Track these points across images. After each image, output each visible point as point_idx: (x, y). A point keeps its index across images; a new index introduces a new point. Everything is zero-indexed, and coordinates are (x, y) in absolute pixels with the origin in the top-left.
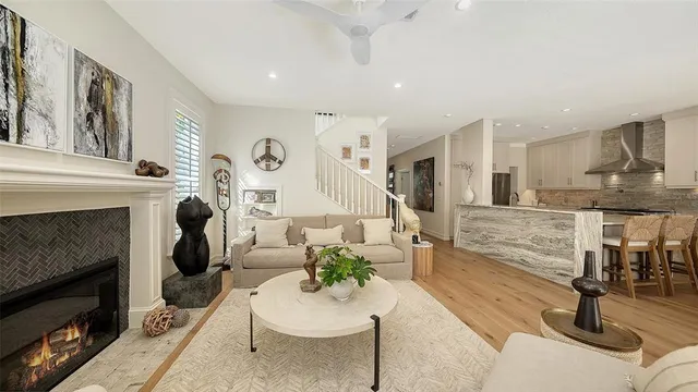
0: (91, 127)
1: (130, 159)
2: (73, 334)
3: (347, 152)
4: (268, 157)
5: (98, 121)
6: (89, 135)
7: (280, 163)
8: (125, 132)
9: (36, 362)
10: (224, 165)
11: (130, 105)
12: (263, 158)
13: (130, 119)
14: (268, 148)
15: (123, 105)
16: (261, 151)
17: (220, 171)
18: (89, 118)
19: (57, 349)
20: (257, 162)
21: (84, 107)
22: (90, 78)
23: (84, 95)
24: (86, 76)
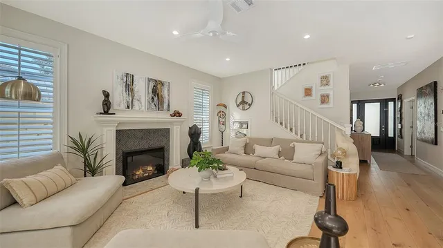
0: (153, 101)
1: (168, 110)
2: (150, 168)
3: (308, 92)
4: (243, 102)
5: (156, 98)
6: (153, 104)
7: (250, 105)
8: (166, 100)
9: (138, 173)
10: (222, 109)
11: (169, 90)
12: (241, 103)
13: (169, 96)
14: (243, 97)
15: (166, 92)
16: (240, 100)
17: (220, 112)
18: (153, 98)
19: (145, 171)
20: (238, 106)
21: (151, 95)
22: (153, 85)
23: (150, 91)
24: (152, 84)
